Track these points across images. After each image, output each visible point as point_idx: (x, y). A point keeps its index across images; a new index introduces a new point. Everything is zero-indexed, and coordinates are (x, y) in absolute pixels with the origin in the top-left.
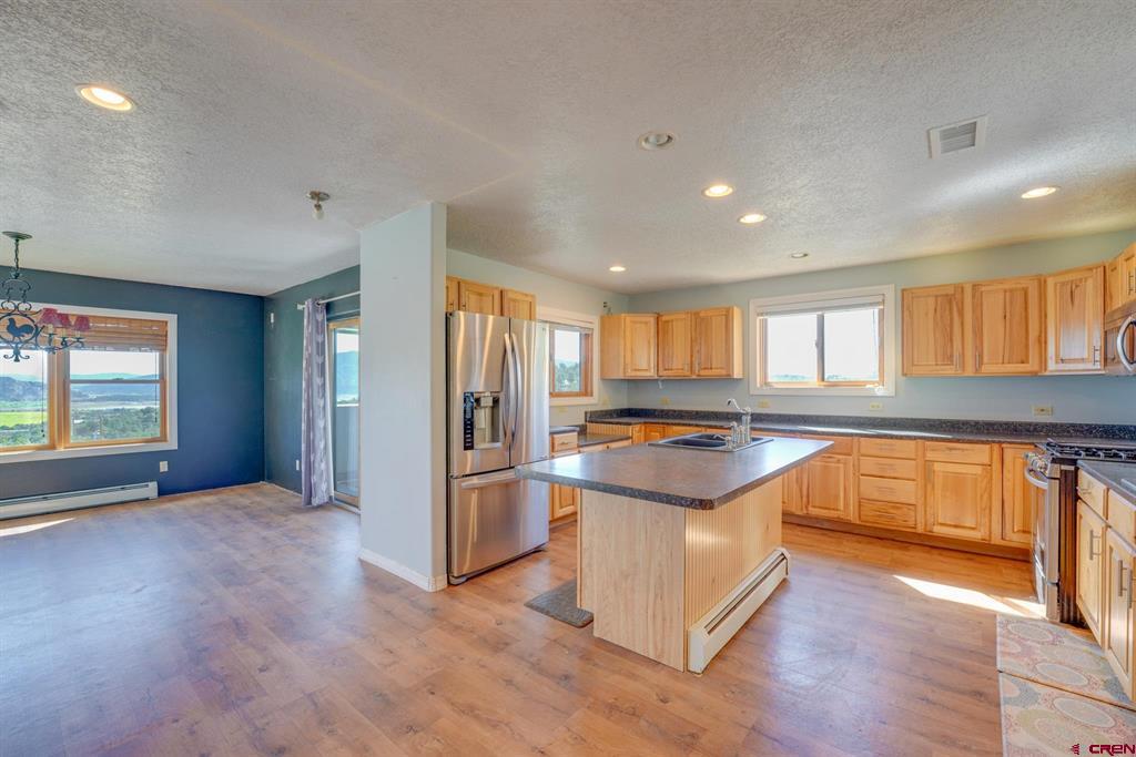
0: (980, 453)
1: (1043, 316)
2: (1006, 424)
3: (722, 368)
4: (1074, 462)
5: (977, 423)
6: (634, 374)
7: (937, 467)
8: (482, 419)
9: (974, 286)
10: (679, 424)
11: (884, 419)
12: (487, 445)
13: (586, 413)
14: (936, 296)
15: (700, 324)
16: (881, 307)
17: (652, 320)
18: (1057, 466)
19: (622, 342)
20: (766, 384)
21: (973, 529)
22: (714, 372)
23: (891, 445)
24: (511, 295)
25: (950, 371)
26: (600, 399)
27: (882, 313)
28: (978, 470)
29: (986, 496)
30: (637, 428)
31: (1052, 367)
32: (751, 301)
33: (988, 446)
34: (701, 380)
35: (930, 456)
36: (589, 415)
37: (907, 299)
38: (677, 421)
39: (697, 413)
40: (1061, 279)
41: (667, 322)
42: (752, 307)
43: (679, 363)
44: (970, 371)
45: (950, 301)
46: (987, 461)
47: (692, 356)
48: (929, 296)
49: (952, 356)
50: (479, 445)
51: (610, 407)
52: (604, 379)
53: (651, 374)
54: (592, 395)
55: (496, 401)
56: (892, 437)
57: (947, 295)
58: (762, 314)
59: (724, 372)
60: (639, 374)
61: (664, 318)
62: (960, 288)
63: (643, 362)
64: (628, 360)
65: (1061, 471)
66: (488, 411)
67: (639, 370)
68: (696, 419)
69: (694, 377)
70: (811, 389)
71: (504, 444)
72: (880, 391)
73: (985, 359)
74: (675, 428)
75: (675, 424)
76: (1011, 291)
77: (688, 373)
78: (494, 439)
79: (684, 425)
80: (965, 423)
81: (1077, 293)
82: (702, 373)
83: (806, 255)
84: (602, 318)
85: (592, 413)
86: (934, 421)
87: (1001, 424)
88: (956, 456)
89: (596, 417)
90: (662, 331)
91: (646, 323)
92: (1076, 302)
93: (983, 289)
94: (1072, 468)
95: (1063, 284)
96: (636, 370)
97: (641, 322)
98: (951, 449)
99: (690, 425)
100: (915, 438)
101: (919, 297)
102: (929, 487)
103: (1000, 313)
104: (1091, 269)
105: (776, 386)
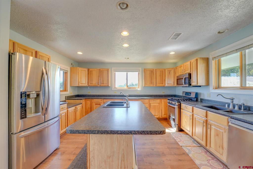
0: (158, 101)
1: (165, 76)
2: (159, 95)
3: (106, 84)
4: (180, 102)
5: (154, 95)
6: (81, 85)
7: (152, 104)
8: (30, 103)
9: (156, 69)
10: (96, 99)
11: (139, 95)
12: (33, 115)
13: (66, 97)
14: (150, 71)
15: (101, 72)
16: (139, 72)
17: (87, 70)
18: (178, 103)
19: (78, 75)
20: (115, 88)
21: (157, 115)
22: (104, 85)
23: (144, 101)
24: (40, 54)
25: (152, 85)
26: (70, 92)
27: (139, 73)
28: (158, 104)
29: (159, 109)
30: (83, 100)
31: (166, 85)
32: (113, 68)
33: (159, 100)
34: (101, 87)
35: (151, 102)
36: (67, 97)
37: (145, 70)
38: (95, 98)
39: (99, 95)
40: (168, 70)
41: (91, 71)
42: (113, 69)
43: (94, 82)
44: (155, 86)
45: (152, 72)
46: (159, 102)
47: (98, 80)
48: (149, 70)
49: (152, 82)
50: (28, 116)
51: (72, 95)
52: (71, 86)
53: (86, 85)
54: (67, 91)
55: (38, 95)
56: (144, 99)
57: (151, 71)
58: (115, 71)
59: (107, 85)
60: (83, 85)
61: (90, 70)
62: (153, 70)
63: (84, 82)
64: (80, 81)
65: (178, 104)
66: (33, 100)
67: (83, 84)
68: (98, 97)
69: (99, 86)
70: (125, 89)
71: (42, 113)
72: (139, 89)
73: (157, 83)
74: (95, 100)
75: (95, 99)
76: (161, 71)
77: (97, 85)
78: (37, 111)
79: (97, 99)
80: (153, 95)
81: (170, 72)
82: (101, 85)
83: (128, 58)
84: (71, 68)
85: (68, 97)
86: (148, 95)
87: (158, 95)
88: (155, 102)
89: (69, 98)
90: (89, 73)
91: (85, 71)
92: (170, 73)
93: (157, 70)
94: (180, 103)
95: (168, 71)
96: (82, 84)
97: (83, 70)
98: (154, 101)
99: (99, 99)
100: (148, 99)
101: (147, 71)
102: (150, 108)
103: (159, 75)
104: (172, 68)
105: (118, 88)
